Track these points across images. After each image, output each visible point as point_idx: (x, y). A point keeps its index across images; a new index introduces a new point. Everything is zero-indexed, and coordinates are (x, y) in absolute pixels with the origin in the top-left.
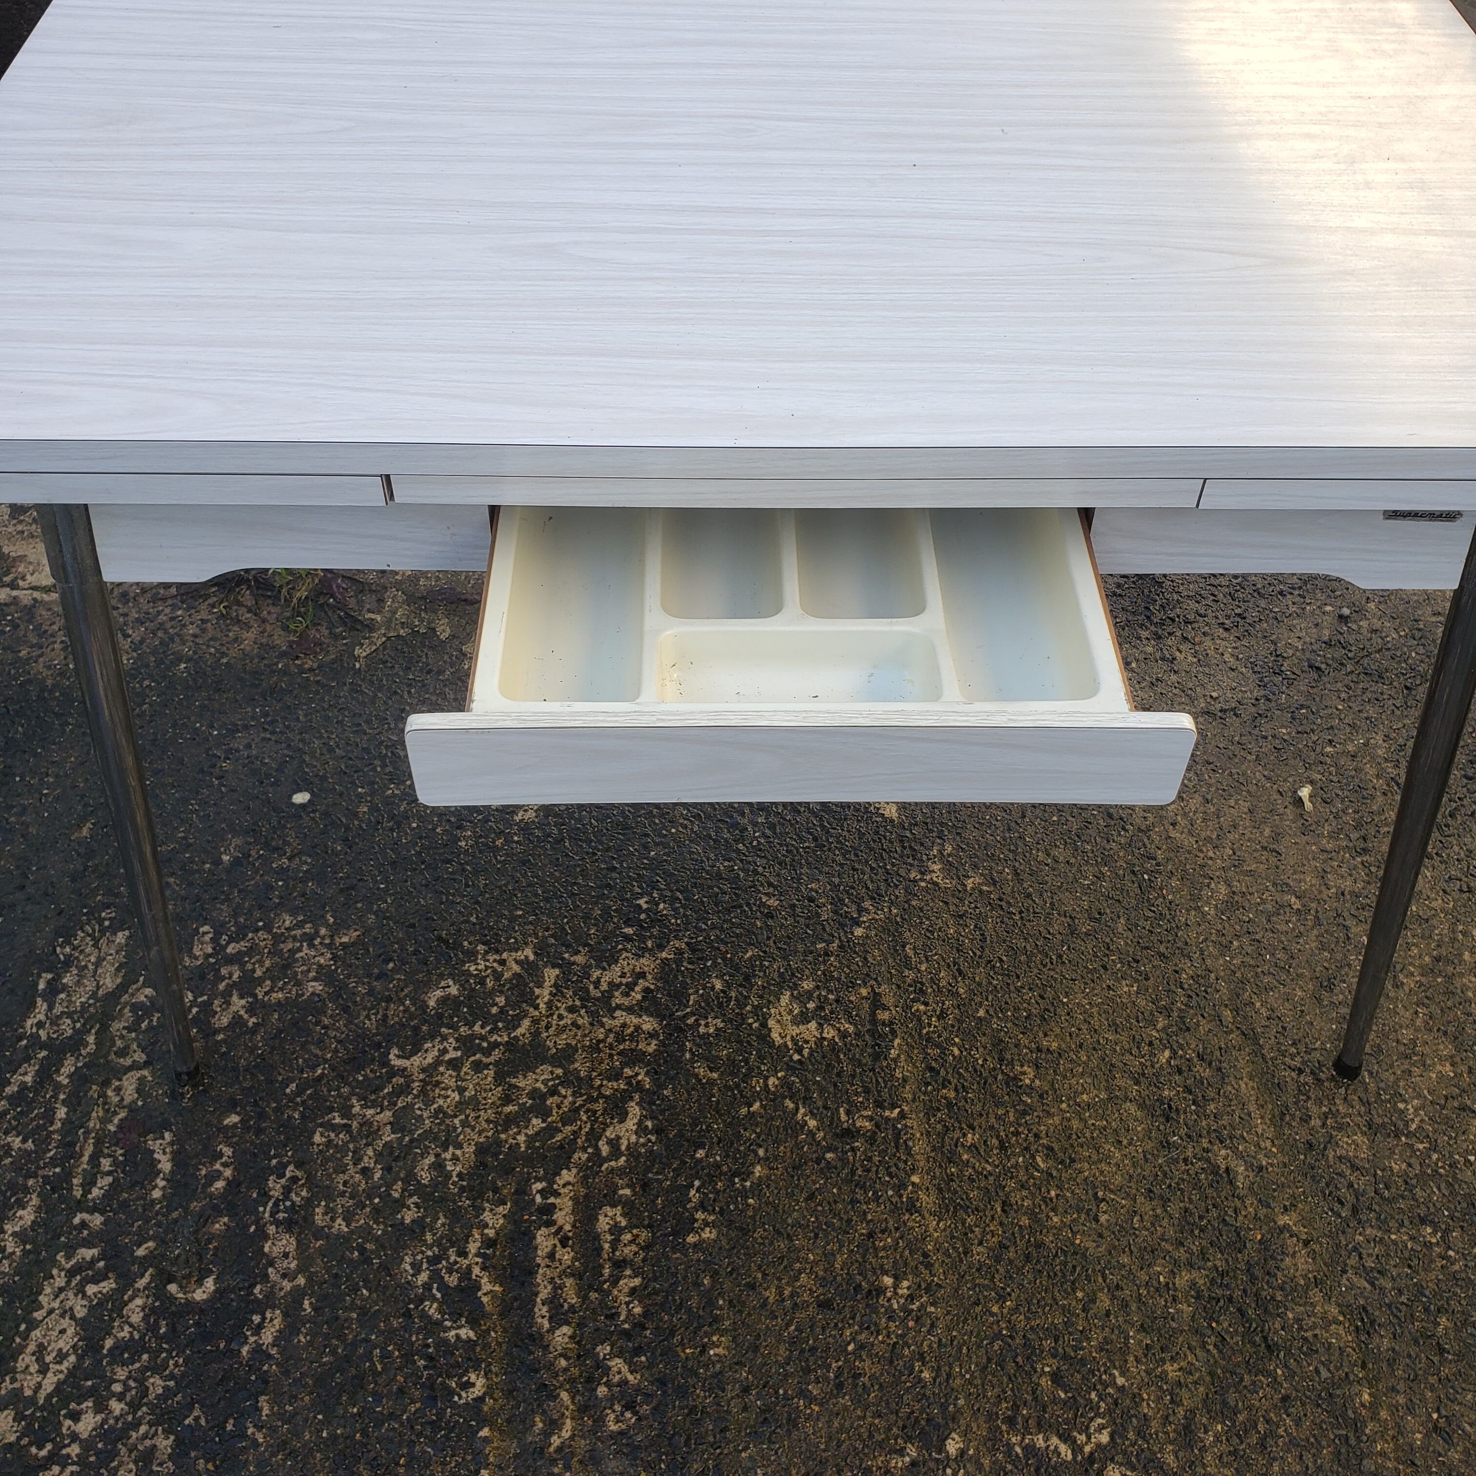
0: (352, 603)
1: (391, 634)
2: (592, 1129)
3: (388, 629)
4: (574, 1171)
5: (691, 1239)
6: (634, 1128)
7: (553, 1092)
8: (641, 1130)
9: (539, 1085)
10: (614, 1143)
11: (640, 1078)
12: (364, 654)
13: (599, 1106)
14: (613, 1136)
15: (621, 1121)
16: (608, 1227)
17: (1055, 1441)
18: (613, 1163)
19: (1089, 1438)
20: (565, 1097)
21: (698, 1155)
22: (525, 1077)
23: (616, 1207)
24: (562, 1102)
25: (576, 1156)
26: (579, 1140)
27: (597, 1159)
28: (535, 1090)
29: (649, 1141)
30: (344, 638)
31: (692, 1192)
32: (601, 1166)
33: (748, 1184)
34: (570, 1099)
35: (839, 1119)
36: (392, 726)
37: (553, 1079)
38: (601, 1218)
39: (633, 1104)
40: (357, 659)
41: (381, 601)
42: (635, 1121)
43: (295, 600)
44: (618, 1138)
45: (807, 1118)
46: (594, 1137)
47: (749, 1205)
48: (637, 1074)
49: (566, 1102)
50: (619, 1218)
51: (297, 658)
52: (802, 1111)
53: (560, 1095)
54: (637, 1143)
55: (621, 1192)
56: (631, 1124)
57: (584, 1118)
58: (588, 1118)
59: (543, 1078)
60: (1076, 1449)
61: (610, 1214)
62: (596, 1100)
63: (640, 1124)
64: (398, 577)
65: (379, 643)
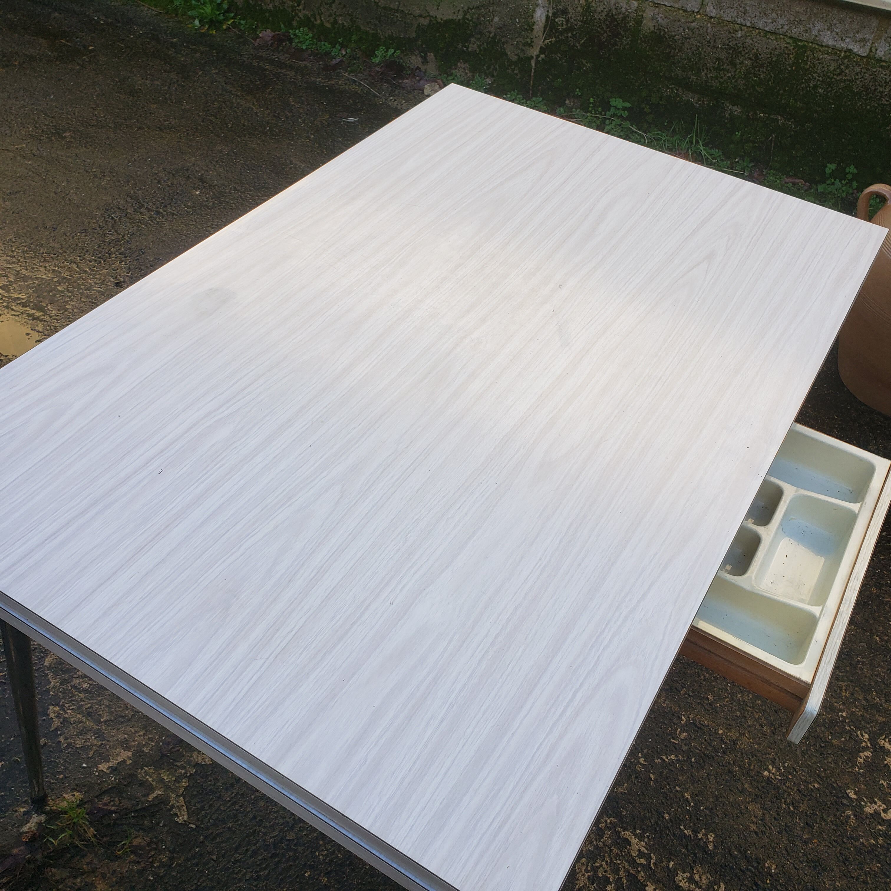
0: (127, 804)
1: (181, 791)
2: (627, 861)
3: (173, 791)
4: (648, 883)
5: (711, 847)
6: (637, 840)
7: (595, 870)
8: (641, 838)
9: (587, 875)
10: (641, 854)
11: (608, 821)
12: (186, 817)
13: (616, 851)
14: (637, 853)
15: (630, 844)
16: (687, 884)
17: (862, 754)
18: (652, 861)
19: (865, 741)
20: (601, 865)
21: (667, 818)
22: (578, 880)
23: (677, 874)
24: (604, 869)
25: (640, 878)
26: (631, 871)
27: (647, 868)
28: (589, 878)
29: (648, 837)
30: (158, 824)
31: (686, 832)
32: (651, 868)
33: (692, 804)
34: (604, 863)
35: (676, 743)
36: (263, 830)
37: (587, 866)
38: (681, 884)
39: (623, 833)
40: (186, 824)
41: (142, 784)
42: (633, 837)
43: (93, 839)
44: (639, 851)
45: (669, 758)
46: (632, 862)
47: (703, 810)
48: (606, 822)
49: (605, 866)
50: (685, 875)
51: (152, 863)
52: (664, 757)
53: (598, 867)
54: (646, 843)
55: (671, 866)
56: (634, 840)
57: (619, 862)
58: (620, 860)
59: (583, 871)
60: (866, 749)
61: (680, 879)
62: (611, 851)
63: (635, 835)
64: (129, 762)
65: (183, 803)
